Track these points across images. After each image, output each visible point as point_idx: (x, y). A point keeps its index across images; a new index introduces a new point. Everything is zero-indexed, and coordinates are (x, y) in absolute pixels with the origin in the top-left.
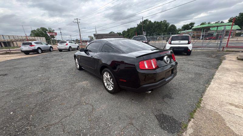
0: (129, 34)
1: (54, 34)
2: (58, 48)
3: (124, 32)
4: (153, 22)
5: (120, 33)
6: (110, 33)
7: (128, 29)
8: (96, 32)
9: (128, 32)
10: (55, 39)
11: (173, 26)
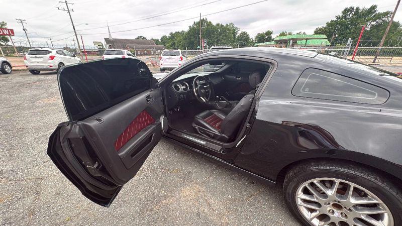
0: (174, 43)
1: (6, 32)
2: (27, 67)
3: (164, 38)
4: (215, 25)
5: (158, 40)
6: (138, 38)
7: (171, 34)
8: (110, 34)
9: (172, 39)
10: (10, 43)
11: (244, 35)
